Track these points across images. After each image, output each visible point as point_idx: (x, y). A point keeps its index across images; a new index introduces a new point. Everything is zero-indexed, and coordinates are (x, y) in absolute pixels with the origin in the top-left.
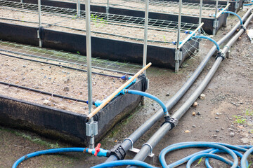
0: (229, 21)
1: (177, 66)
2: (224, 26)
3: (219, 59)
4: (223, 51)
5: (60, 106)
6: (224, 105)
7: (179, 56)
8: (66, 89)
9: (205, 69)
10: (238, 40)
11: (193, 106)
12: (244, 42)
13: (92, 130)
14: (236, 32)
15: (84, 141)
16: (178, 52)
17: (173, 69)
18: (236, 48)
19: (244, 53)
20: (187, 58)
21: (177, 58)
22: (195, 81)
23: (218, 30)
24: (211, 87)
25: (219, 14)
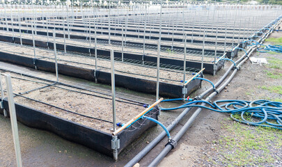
0: (239, 53)
1: (215, 72)
2: (236, 56)
3: (236, 70)
4: (238, 67)
5: (169, 82)
6: (240, 88)
7: (215, 68)
8: (170, 77)
9: (229, 75)
10: (245, 62)
11: (225, 88)
12: (248, 63)
13: (185, 91)
14: (243, 59)
15: (181, 96)
16: (215, 66)
17: (212, 74)
18: (244, 66)
19: (249, 68)
20: (219, 69)
21: (214, 69)
22: (225, 78)
23: (233, 58)
24: (232, 82)
25: (234, 49)
